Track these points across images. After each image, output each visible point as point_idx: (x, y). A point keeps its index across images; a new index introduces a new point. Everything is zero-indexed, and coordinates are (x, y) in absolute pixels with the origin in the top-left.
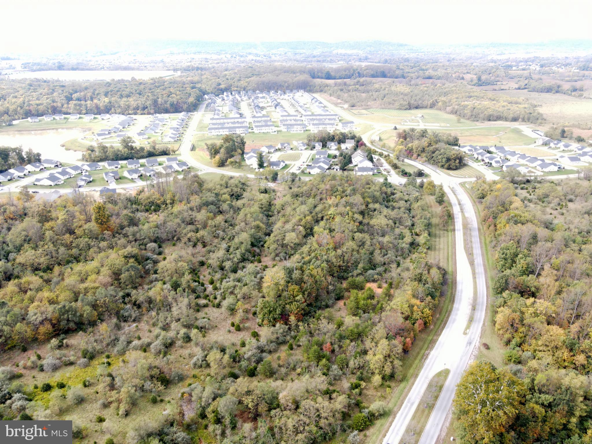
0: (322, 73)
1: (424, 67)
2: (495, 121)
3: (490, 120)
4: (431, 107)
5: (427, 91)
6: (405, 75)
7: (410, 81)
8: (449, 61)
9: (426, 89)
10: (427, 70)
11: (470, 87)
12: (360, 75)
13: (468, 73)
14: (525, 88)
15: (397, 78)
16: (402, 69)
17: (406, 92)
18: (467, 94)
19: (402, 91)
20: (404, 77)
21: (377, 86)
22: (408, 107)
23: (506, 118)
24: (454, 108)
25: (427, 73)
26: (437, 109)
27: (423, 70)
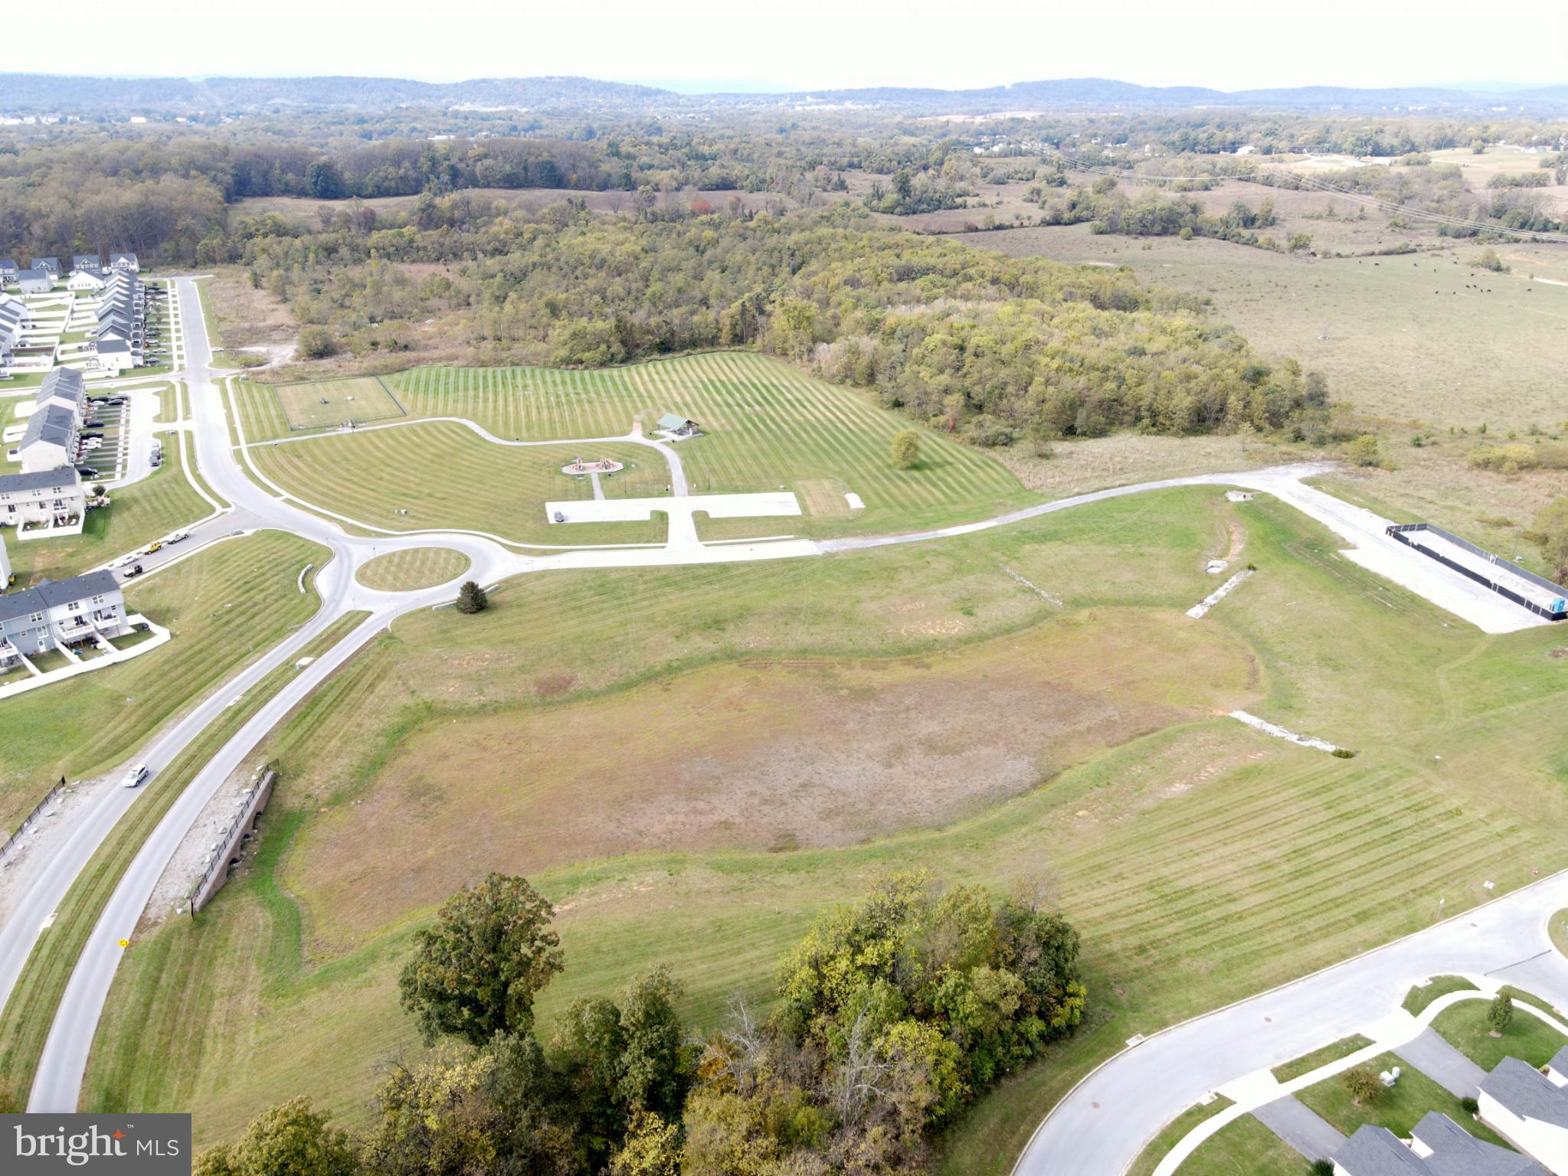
0: (301, 172)
1: (705, 149)
2: (1099, 433)
3: (1070, 432)
4: (738, 339)
5: (715, 242)
6: (635, 175)
7: (652, 200)
8: (781, 131)
9: (709, 233)
10: (714, 158)
11: (885, 220)
12: (458, 178)
13: (851, 166)
14: (1078, 220)
15: (603, 187)
16: (630, 157)
17: (621, 253)
18: (889, 258)
19: (605, 249)
20: (630, 184)
21: (501, 227)
22: (616, 347)
23: (1154, 414)
24: (855, 352)
25: (715, 171)
26: (768, 351)
27: (704, 158)
